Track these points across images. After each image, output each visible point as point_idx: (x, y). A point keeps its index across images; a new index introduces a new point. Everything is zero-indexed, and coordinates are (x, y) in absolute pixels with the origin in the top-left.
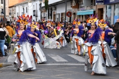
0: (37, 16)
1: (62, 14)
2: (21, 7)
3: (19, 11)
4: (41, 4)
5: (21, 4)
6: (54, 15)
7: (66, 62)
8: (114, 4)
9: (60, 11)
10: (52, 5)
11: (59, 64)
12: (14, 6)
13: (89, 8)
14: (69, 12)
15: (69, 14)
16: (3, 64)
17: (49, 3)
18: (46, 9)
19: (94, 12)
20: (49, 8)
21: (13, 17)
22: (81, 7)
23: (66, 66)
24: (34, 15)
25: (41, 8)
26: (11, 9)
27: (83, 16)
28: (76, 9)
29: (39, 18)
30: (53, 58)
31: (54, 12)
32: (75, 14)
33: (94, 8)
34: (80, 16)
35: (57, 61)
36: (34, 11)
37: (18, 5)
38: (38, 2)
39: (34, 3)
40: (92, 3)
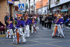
1: (56, 11)
2: (40, 9)
3: (40, 11)
5: (40, 8)
13: (66, 9)
14: (58, 11)
17: (51, 7)
19: (68, 10)
20: (51, 9)
22: (63, 9)
25: (48, 9)
27: (63, 12)
29: (47, 13)
32: (60, 11)
34: (62, 12)
36: (45, 11)
37: (39, 8)
38: (47, 7)
39: (45, 8)
40: (67, 7)
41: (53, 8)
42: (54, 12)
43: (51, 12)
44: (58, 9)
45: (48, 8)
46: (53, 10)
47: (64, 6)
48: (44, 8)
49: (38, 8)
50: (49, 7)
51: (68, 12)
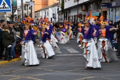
0: (55, 18)
1: (75, 16)
2: (44, 12)
3: (42, 14)
4: (58, 9)
5: (43, 9)
6: (69, 17)
7: (78, 53)
8: (115, 7)
9: (73, 14)
10: (67, 9)
11: (73, 55)
12: (39, 11)
13: (95, 11)
14: (80, 14)
15: (80, 16)
17: (65, 8)
18: (63, 13)
19: (100, 14)
20: (65, 12)
21: (37, 19)
22: (89, 10)
23: (78, 56)
24: (53, 18)
25: (59, 12)
26: (36, 13)
28: (86, 12)
29: (57, 20)
30: (68, 50)
31: (69, 15)
32: (85, 16)
33: (100, 11)
35: (71, 52)
36: (53, 14)
39: (54, 8)
40: (98, 7)
41: (70, 9)
42: (71, 18)
44: (80, 11)
45: (60, 9)
46: (70, 12)
47: (91, 6)
48: (50, 9)
49: (38, 9)
50: (61, 6)
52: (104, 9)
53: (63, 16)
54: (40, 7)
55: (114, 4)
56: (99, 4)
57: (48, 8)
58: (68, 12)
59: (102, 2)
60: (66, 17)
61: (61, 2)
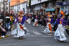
0: (25, 11)
1: (38, 10)
5: (17, 5)
6: (34, 11)
7: (41, 35)
8: (65, 5)
11: (38, 36)
13: (52, 7)
14: (41, 9)
15: (41, 10)
16: (9, 35)
17: (31, 5)
19: (55, 9)
20: (31, 7)
21: (12, 12)
22: (48, 7)
25: (27, 7)
28: (45, 8)
29: (26, 12)
31: (34, 9)
32: (44, 10)
33: (55, 7)
34: (47, 11)
36: (23, 9)
37: (15, 5)
38: (26, 4)
39: (24, 5)
40: (54, 5)
41: (35, 6)
43: (31, 11)
44: (42, 8)
45: (28, 5)
46: (35, 8)
47: (49, 4)
48: (21, 5)
49: (13, 5)
51: (54, 12)
52: (58, 6)
53: (30, 10)
54: (14, 3)
55: (64, 3)
56: (54, 3)
57: (20, 5)
58: (33, 7)
59: (57, 2)
60: (32, 11)
61: (29, 1)
